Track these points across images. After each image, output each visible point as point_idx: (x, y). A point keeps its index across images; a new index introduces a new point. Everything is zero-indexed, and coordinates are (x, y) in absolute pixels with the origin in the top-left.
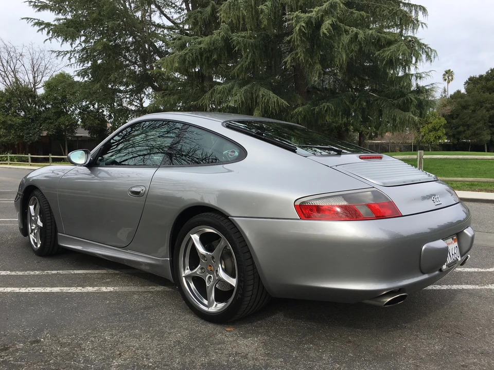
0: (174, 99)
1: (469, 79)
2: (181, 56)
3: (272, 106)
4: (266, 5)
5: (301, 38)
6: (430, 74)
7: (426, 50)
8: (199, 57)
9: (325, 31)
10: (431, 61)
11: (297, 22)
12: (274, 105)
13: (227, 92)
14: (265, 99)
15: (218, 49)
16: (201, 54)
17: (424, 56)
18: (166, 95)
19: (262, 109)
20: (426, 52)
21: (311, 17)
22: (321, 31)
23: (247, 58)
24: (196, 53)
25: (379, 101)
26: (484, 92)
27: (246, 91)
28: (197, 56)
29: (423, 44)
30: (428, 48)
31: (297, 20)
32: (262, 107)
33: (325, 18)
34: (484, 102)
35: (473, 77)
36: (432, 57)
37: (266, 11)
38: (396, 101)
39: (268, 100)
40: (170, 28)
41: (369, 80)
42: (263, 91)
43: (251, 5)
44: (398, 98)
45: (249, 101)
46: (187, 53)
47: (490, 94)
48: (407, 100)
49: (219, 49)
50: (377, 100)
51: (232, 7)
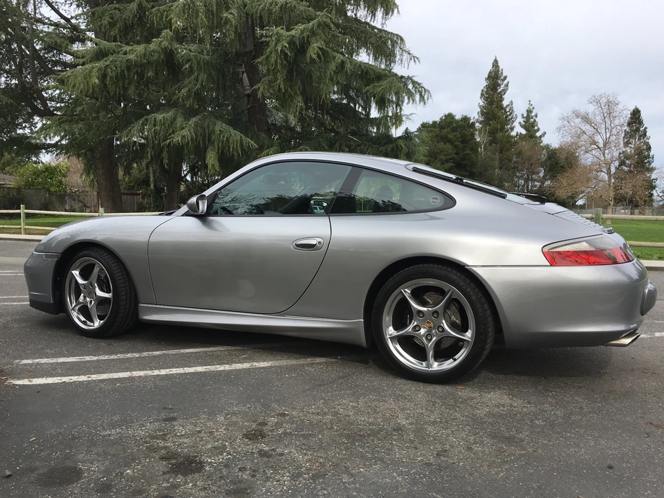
0: (81, 129)
1: (421, 125)
2: (100, 69)
3: (233, 147)
4: (231, 13)
5: (282, 62)
6: (411, 117)
7: (420, 89)
8: (126, 72)
9: (314, 56)
10: (425, 103)
11: (278, 41)
12: (237, 145)
13: (168, 124)
14: (224, 137)
15: (152, 64)
16: (128, 69)
17: (417, 97)
18: (64, 122)
19: (218, 150)
20: (419, 91)
21: (293, 36)
22: (308, 55)
23: (197, 81)
24: (121, 67)
25: (362, 146)
26: (438, 142)
27: (196, 125)
28: (123, 71)
29: (417, 82)
30: (422, 87)
31: (278, 37)
32: (218, 147)
33: (313, 40)
34: (438, 153)
35: (426, 123)
36: (426, 98)
37: (234, 22)
38: (384, 148)
39: (227, 138)
40: (57, 25)
41: (343, 120)
42: (220, 126)
43: (212, 11)
44: (385, 144)
45: (200, 138)
46: (108, 65)
47: (445, 144)
48: (397, 147)
49: (154, 64)
50: (360, 146)
51: (186, 11)
